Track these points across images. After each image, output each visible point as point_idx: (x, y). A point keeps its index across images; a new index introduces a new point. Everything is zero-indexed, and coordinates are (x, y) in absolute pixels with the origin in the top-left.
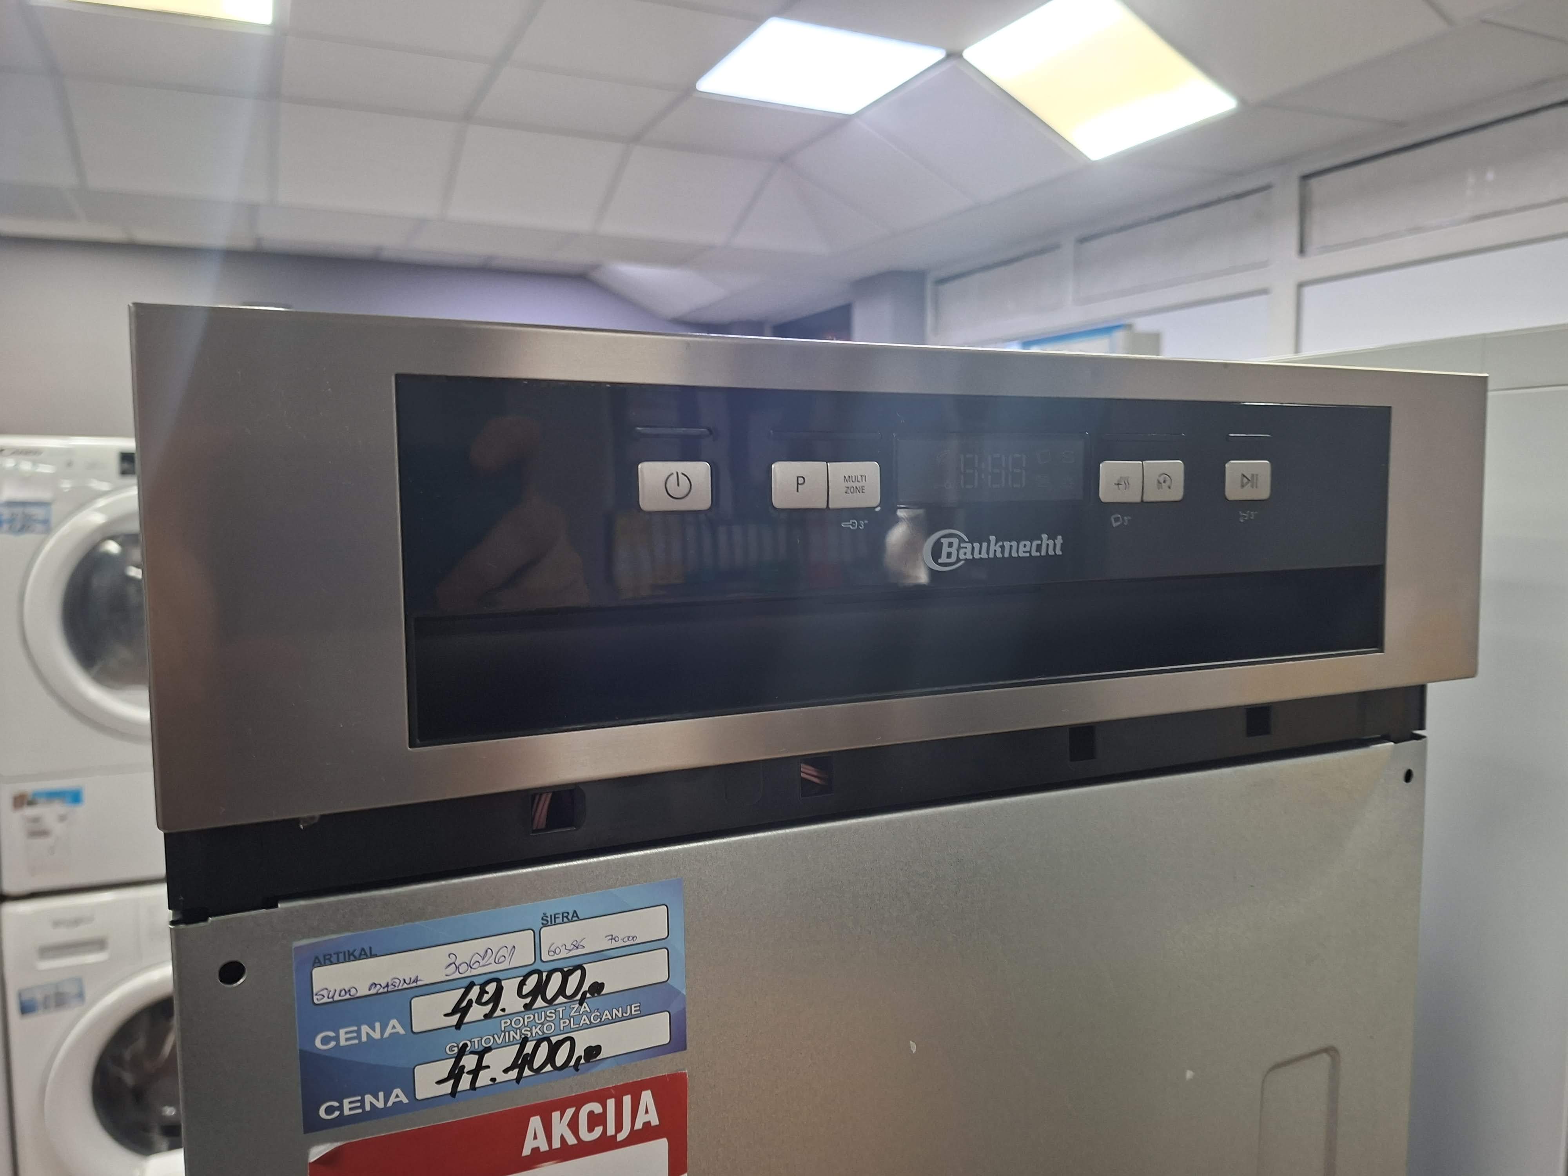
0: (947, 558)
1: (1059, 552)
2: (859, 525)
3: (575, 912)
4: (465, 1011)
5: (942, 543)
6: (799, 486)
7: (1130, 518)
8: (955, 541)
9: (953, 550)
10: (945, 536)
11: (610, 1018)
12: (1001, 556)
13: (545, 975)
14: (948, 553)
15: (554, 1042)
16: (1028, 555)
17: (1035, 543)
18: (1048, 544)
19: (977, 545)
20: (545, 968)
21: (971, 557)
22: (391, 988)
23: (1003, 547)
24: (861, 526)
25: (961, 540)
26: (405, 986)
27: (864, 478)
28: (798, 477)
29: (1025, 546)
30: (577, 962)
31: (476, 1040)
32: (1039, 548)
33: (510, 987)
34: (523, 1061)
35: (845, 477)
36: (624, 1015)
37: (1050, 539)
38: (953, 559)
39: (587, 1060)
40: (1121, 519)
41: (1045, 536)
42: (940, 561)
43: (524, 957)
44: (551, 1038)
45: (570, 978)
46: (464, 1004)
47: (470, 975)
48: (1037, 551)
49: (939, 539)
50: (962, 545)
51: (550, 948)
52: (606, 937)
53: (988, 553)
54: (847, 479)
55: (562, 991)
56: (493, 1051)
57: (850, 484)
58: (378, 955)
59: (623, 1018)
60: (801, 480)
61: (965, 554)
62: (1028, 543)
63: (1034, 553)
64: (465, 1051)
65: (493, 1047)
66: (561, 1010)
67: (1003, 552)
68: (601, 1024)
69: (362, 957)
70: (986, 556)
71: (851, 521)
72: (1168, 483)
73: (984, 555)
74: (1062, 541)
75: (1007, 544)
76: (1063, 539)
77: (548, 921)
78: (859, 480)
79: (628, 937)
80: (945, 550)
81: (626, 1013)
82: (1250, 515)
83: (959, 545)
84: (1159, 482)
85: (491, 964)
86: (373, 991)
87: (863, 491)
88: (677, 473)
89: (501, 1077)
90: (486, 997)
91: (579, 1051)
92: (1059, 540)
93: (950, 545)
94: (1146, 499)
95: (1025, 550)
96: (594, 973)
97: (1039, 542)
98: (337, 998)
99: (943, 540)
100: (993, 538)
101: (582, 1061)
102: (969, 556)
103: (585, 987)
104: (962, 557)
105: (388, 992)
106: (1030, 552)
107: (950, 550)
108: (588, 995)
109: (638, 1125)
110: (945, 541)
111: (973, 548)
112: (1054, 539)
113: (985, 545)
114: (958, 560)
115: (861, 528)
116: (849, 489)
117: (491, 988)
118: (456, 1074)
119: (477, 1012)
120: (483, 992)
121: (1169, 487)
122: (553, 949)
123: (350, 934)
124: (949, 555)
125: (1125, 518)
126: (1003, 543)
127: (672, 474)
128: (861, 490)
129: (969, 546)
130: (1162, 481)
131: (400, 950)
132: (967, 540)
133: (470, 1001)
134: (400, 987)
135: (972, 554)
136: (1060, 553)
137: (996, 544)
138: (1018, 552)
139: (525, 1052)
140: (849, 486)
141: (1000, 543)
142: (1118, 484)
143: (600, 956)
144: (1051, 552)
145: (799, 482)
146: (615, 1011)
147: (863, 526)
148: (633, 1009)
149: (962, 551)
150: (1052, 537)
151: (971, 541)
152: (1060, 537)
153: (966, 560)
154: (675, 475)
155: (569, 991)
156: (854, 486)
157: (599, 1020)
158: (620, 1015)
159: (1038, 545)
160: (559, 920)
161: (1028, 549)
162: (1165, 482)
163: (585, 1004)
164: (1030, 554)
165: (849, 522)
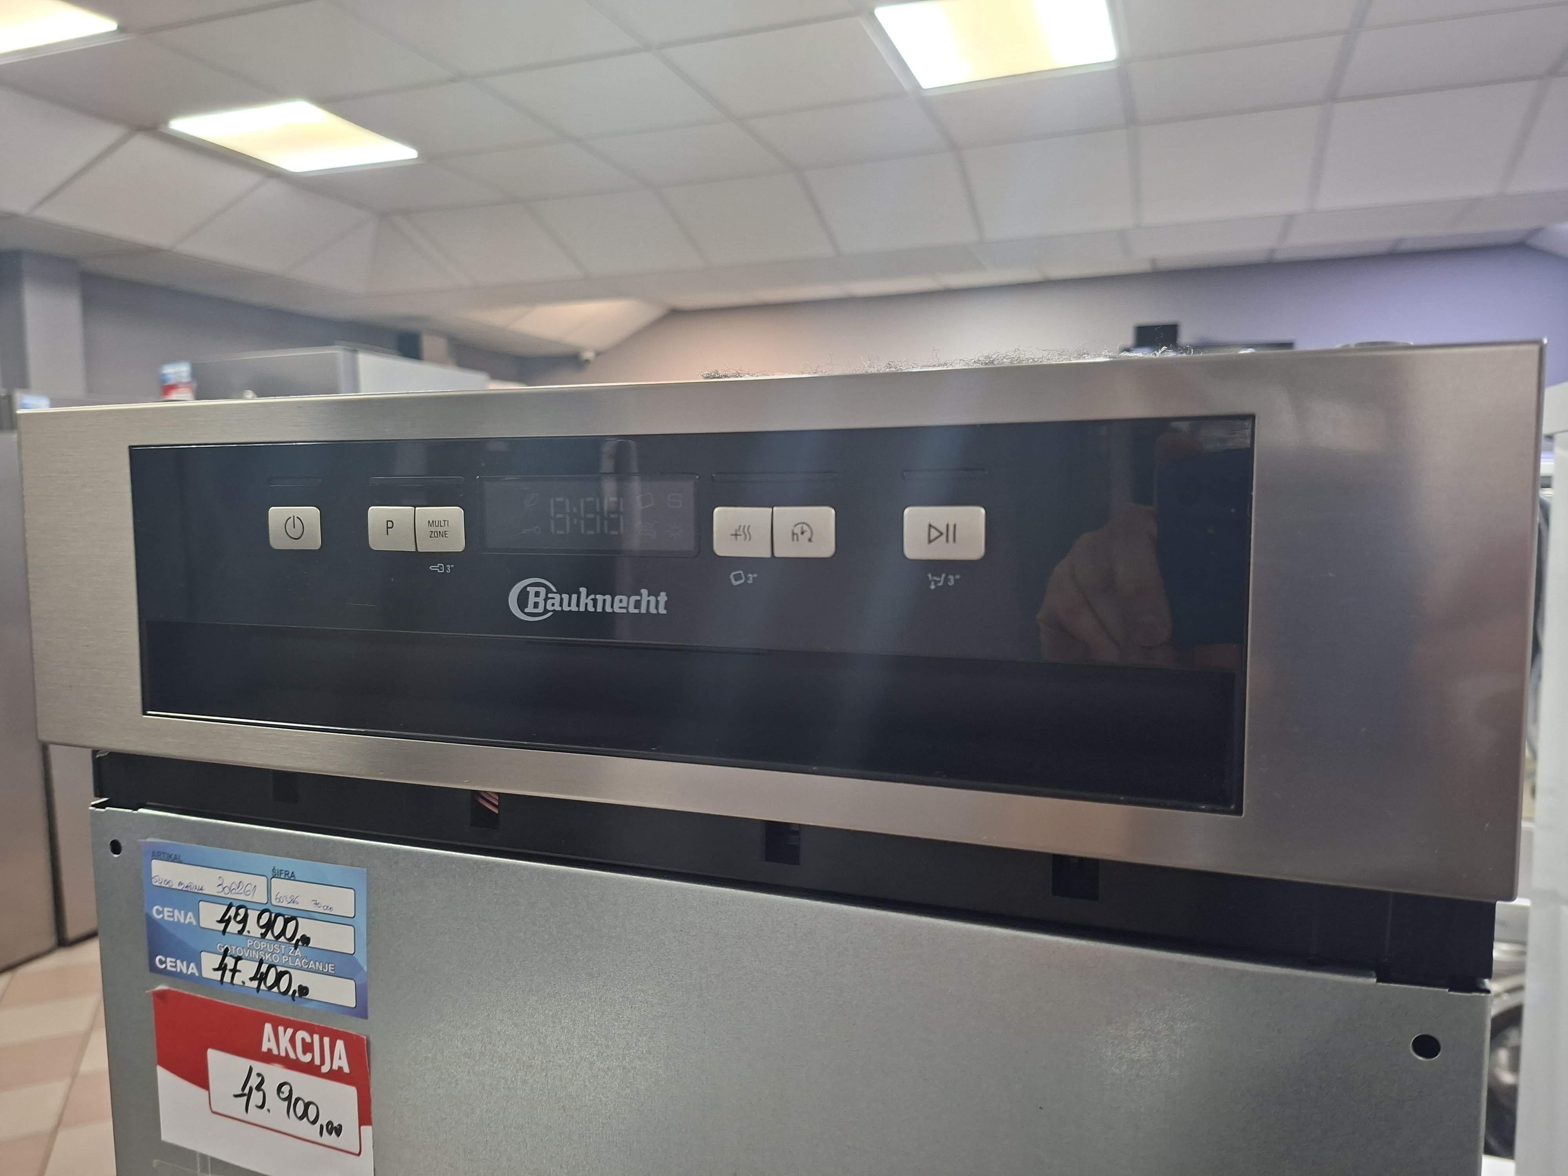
0: (534, 608)
1: (662, 611)
2: (446, 569)
3: (293, 873)
4: (228, 922)
5: (529, 592)
6: (389, 529)
7: (755, 575)
8: (542, 591)
9: (541, 600)
10: (531, 585)
11: (315, 968)
12: (592, 610)
13: (273, 915)
14: (535, 603)
15: (279, 971)
16: (624, 611)
17: (634, 598)
18: (649, 601)
19: (565, 597)
20: (275, 911)
21: (560, 609)
22: (189, 889)
23: (595, 601)
24: (448, 570)
25: (549, 590)
26: (196, 891)
27: (446, 522)
28: (387, 521)
29: (621, 601)
30: (294, 914)
31: (234, 948)
32: (638, 605)
33: (253, 915)
34: (260, 977)
35: (429, 522)
36: (324, 969)
37: (652, 595)
38: (540, 610)
39: (300, 996)
40: (743, 576)
41: (644, 592)
42: (526, 610)
43: (260, 897)
44: (278, 967)
45: (289, 924)
46: (227, 918)
47: (229, 897)
48: (635, 608)
49: (526, 587)
50: (550, 595)
51: (277, 895)
52: (313, 901)
53: (578, 605)
54: (431, 524)
55: (283, 932)
56: (243, 961)
57: (434, 529)
58: (184, 862)
59: (322, 972)
60: (390, 524)
61: (553, 605)
62: (624, 598)
63: (632, 610)
64: (227, 953)
65: (243, 957)
66: (283, 947)
67: (595, 606)
68: (308, 970)
69: (175, 861)
70: (576, 609)
71: (439, 565)
72: (807, 535)
73: (574, 608)
74: (666, 598)
75: (600, 597)
76: (667, 595)
77: (277, 874)
78: (442, 525)
79: (328, 907)
80: (532, 599)
81: (325, 969)
82: (946, 580)
83: (547, 595)
84: (793, 534)
85: (242, 893)
86: (180, 888)
87: (446, 536)
88: (294, 517)
89: (249, 984)
90: (239, 918)
91: (295, 987)
92: (663, 597)
93: (537, 594)
94: (778, 554)
95: (621, 605)
96: (306, 927)
97: (638, 598)
98: (163, 885)
99: (528, 589)
100: (583, 590)
101: (297, 995)
102: (557, 608)
103: (298, 937)
104: (549, 607)
105: (187, 891)
106: (627, 608)
107: (537, 600)
108: (300, 943)
109: (335, 1067)
110: (532, 590)
111: (562, 599)
112: (657, 595)
113: (574, 597)
114: (546, 611)
115: (447, 571)
116: (433, 533)
117: (242, 912)
118: (222, 967)
119: (234, 927)
120: (237, 914)
121: (810, 540)
122: (278, 896)
123: (169, 842)
124: (536, 605)
125: (750, 575)
126: (595, 596)
127: (290, 517)
128: (444, 534)
129: (557, 596)
130: (798, 530)
131: (195, 864)
132: (555, 590)
133: (230, 917)
134: (193, 891)
135: (561, 605)
136: (665, 612)
137: (587, 597)
138: (612, 607)
139: (261, 971)
140: (433, 531)
141: (592, 596)
142: (736, 535)
143: (310, 915)
144: (653, 610)
145: (389, 526)
146: (317, 964)
147: (449, 570)
148: (330, 968)
149: (550, 602)
150: (654, 593)
151: (560, 592)
152: (663, 594)
153: (554, 611)
154: (292, 518)
155: (289, 934)
156: (438, 530)
157: (307, 966)
158: (321, 969)
159: (636, 601)
160: (283, 876)
161: (624, 604)
162: (802, 533)
163: (298, 949)
164: (628, 610)
165: (437, 565)
